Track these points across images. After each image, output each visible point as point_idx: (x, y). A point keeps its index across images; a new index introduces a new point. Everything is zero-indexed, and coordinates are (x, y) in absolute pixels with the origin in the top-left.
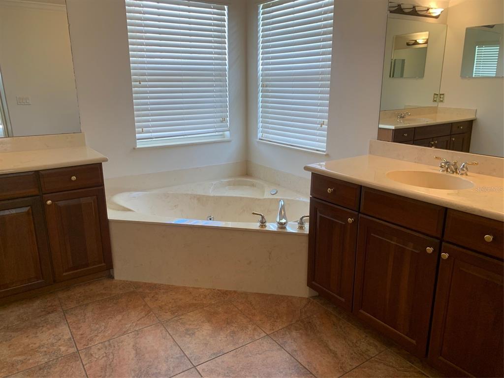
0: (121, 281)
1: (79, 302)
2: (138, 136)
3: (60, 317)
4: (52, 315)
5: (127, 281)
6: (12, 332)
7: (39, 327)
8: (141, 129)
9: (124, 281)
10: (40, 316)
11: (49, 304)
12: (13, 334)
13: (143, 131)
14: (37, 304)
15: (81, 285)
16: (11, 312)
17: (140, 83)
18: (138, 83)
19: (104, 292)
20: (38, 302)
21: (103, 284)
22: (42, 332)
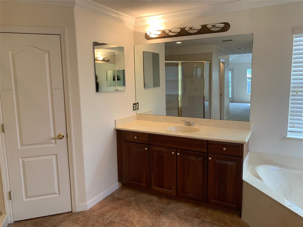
0: (244, 222)
1: (213, 220)
2: (289, 129)
3: (198, 223)
4: (197, 219)
5: (247, 224)
6: (177, 217)
7: (187, 222)
8: (293, 125)
9: (245, 223)
10: (192, 216)
11: (201, 213)
12: (177, 218)
13: (294, 126)
14: (197, 209)
15: (222, 211)
16: (185, 207)
17: (297, 93)
18: (296, 93)
19: (229, 222)
20: (198, 208)
21: (233, 218)
22: (186, 225)
